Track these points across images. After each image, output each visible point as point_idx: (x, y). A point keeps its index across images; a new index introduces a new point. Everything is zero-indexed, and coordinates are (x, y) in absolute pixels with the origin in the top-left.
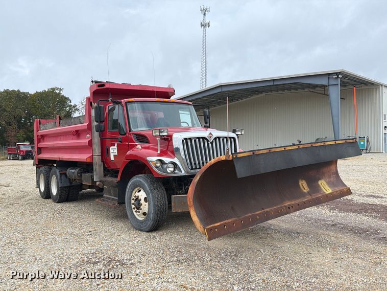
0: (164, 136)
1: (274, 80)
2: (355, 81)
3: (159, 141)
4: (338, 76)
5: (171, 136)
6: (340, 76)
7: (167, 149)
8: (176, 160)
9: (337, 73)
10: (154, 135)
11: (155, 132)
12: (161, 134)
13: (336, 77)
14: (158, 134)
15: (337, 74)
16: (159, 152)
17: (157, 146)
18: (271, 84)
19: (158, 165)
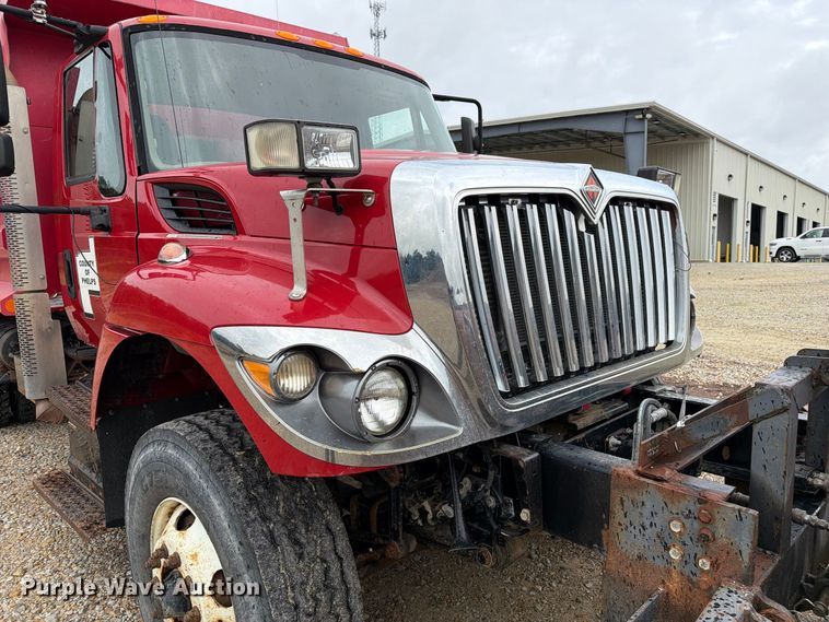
0: (329, 175)
1: (520, 124)
2: (667, 128)
3: (295, 212)
4: (644, 116)
5: (380, 184)
6: (649, 116)
7: (353, 270)
8: (417, 347)
9: (642, 109)
10: (257, 164)
11: (267, 146)
12: (311, 163)
13: (641, 116)
14: (287, 157)
15: (642, 111)
16: (299, 291)
17: (287, 250)
18: (514, 131)
19: (296, 383)
